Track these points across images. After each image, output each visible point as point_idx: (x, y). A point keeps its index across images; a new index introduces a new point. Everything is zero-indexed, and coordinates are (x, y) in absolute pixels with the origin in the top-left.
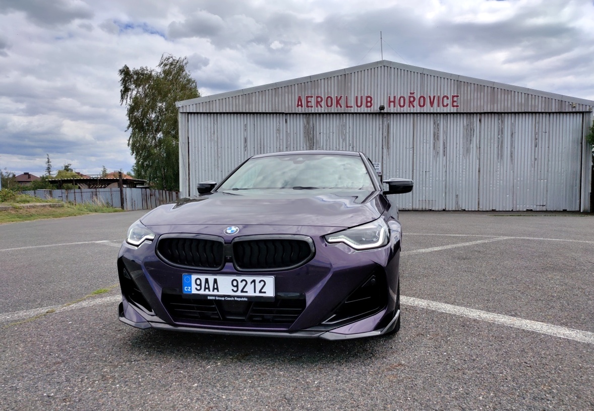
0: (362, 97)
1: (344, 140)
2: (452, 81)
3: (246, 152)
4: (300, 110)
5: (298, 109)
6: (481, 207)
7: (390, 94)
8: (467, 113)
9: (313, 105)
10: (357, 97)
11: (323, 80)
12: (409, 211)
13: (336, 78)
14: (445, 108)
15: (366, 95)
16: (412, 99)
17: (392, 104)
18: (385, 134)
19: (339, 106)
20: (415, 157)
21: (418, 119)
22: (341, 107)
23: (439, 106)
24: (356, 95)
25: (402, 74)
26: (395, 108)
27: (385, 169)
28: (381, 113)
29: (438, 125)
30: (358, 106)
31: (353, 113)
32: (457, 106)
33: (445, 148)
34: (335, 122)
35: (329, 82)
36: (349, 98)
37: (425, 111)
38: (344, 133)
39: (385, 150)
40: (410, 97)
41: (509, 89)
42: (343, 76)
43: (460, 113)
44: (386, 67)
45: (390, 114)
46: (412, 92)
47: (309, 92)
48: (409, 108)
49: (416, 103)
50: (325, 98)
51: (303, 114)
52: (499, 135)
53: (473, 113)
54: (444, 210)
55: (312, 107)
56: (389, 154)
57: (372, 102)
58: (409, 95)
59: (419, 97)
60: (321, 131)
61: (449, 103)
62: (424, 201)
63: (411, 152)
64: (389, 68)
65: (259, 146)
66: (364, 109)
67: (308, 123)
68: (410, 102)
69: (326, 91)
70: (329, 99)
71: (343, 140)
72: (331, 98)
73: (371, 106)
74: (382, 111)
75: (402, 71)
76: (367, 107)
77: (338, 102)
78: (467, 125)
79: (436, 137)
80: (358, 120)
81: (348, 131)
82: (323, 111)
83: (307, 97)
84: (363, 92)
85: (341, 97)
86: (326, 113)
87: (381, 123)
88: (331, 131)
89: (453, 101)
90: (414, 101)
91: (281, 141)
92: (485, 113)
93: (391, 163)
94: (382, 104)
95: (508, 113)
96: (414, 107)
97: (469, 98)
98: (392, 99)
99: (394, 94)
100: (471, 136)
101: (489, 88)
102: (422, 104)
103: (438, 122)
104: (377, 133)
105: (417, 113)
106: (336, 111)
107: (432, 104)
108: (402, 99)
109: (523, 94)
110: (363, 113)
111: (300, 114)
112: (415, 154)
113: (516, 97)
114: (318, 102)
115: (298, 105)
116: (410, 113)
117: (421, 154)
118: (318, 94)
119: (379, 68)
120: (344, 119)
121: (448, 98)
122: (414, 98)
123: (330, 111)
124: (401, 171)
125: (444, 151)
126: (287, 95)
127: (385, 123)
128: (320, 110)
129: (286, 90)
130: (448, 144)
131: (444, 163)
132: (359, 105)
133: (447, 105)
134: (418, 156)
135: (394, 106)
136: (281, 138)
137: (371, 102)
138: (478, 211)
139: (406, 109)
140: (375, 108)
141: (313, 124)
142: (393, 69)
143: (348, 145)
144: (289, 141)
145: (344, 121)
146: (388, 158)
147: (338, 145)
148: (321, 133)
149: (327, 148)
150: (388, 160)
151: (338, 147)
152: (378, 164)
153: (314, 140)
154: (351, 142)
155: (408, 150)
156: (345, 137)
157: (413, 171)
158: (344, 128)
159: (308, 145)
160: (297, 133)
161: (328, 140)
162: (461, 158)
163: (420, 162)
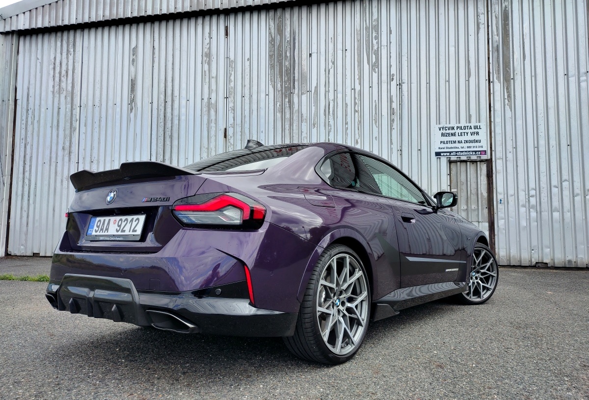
1: (375, 66)
3: (132, 115)
18: (497, 39)
27: (499, 139)
38: (375, 48)
39: (498, 87)
51: (267, 8)
56: (510, 97)
60: (314, 50)
65: (162, 97)
71: (372, 68)
81: (384, 42)
88: (340, 46)
91: (213, 81)
93: (520, 123)
111: (259, 10)
120: (375, 10)
127: (496, 8)
136: (214, 74)
141: (293, 32)
143: (384, 77)
144: (232, 81)
145: (375, 16)
146: (507, 108)
147: (357, 82)
148: (312, 54)
149: (327, 92)
150: (509, 114)
151: (358, 88)
152: (476, 127)
153: (294, 73)
154: (393, 71)
155: (573, 80)
156: (377, 59)
158: (374, 35)
159: (279, 85)
160: (251, 59)
161: (331, 71)
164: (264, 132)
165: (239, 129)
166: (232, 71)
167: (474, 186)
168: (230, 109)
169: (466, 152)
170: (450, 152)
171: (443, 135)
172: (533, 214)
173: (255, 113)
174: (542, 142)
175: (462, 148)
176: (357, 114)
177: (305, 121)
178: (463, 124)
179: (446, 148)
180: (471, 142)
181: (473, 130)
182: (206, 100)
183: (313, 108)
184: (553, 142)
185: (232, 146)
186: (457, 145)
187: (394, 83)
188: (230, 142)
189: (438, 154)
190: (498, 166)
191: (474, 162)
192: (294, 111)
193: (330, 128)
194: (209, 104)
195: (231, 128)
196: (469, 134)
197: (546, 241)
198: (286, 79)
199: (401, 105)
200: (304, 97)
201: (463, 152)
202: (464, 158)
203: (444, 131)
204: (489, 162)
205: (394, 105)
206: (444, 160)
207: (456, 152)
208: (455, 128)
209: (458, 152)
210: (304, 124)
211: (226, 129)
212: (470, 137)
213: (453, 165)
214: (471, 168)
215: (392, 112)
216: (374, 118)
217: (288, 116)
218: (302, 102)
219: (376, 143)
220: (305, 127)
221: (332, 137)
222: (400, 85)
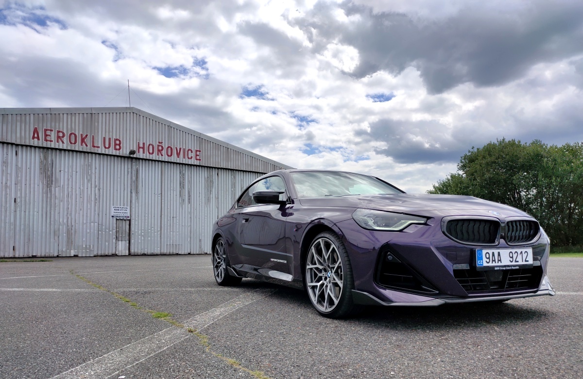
0: (110, 139)
1: (90, 180)
2: (195, 137)
4: (35, 142)
5: (34, 141)
7: (140, 140)
8: (207, 167)
9: (53, 139)
10: (104, 138)
11: (65, 115)
12: (157, 255)
13: (81, 115)
14: (190, 160)
15: (114, 137)
16: (160, 148)
17: (141, 150)
18: (134, 178)
19: (84, 144)
20: (163, 203)
21: (166, 167)
22: (87, 146)
23: (184, 157)
24: (104, 136)
25: (151, 124)
26: (145, 154)
27: (133, 213)
28: (131, 158)
29: (183, 175)
30: (105, 148)
31: (100, 154)
32: (200, 160)
33: (189, 196)
34: (79, 162)
35: (73, 118)
36: (96, 138)
37: (172, 161)
38: (89, 173)
39: (134, 195)
40: (159, 146)
41: (240, 151)
42: (89, 115)
43: (202, 166)
44: (135, 114)
45: (139, 159)
46: (160, 141)
47: (49, 125)
48: (157, 156)
49: (164, 152)
50: (67, 134)
51: (40, 148)
52: (232, 188)
53: (212, 168)
54: (189, 254)
55: (51, 141)
56: (137, 198)
57: (121, 145)
58: (158, 144)
59: (167, 147)
60: (62, 169)
62: (172, 246)
63: (160, 198)
64: (138, 116)
66: (111, 151)
67: (45, 158)
68: (159, 150)
69: (69, 127)
70: (73, 135)
71: (88, 181)
72: (75, 135)
73: (119, 149)
74: (132, 156)
75: (151, 120)
76: (116, 149)
77: (83, 140)
78: (208, 177)
79: (182, 185)
80: (106, 161)
82: (65, 148)
83: (46, 130)
84: (111, 134)
85: (87, 135)
86: (69, 151)
87: (130, 167)
88: (74, 170)
89: (197, 155)
90: (162, 150)
91: (8, 175)
92: (221, 168)
93: (140, 208)
94: (132, 149)
95: (238, 170)
96: (162, 155)
97: (209, 154)
98: (141, 145)
99: (143, 141)
100: (211, 187)
101: (225, 148)
102: (170, 154)
103: (183, 172)
104: (126, 177)
105: (165, 162)
106: (81, 150)
107: (178, 154)
108: (151, 146)
109: (249, 157)
110: (111, 155)
111: (35, 147)
112: (163, 200)
113: (244, 159)
114: (59, 137)
115: (34, 138)
116: (158, 161)
117: (169, 200)
118: (59, 128)
119: (128, 114)
120: (90, 158)
121: (192, 152)
122: (162, 147)
123: (73, 149)
124: (150, 215)
125: (189, 199)
126: (18, 124)
127: (134, 168)
128: (61, 146)
129: (19, 118)
130: (192, 193)
131: (189, 210)
132: (107, 146)
133: (192, 157)
134: (166, 202)
135: (144, 153)
136: (9, 172)
137: (119, 145)
139: (154, 157)
140: (125, 152)
141: (52, 161)
142: (141, 117)
143: (93, 186)
144: (19, 177)
145: (90, 161)
146: (136, 202)
147: (81, 186)
148: (61, 171)
149: (68, 188)
150: (137, 205)
151: (82, 188)
152: (126, 208)
153: (52, 178)
154: (97, 184)
155: (156, 196)
156: (90, 178)
157: (161, 216)
158: (89, 168)
159: (45, 182)
160: (30, 168)
161: (70, 180)
162: (203, 207)
163: (168, 208)
165: (23, 199)
166: (20, 172)
167: (124, 228)
168: (18, 189)
169: (122, 216)
170: (117, 216)
171: (115, 210)
172: (143, 238)
173: (32, 193)
176: (81, 198)
177: (57, 199)
178: (122, 206)
179: (115, 214)
180: (124, 213)
182: (4, 184)
183: (61, 194)
185: (19, 207)
186: (119, 214)
187: (97, 188)
188: (18, 205)
189: (113, 216)
190: (133, 222)
191: (125, 220)
192: (52, 194)
193: (69, 203)
194: (6, 187)
195: (19, 198)
197: (146, 247)
198: (48, 180)
199: (99, 197)
200: (57, 189)
202: (121, 218)
203: (115, 208)
204: (130, 220)
205: (97, 197)
206: (115, 219)
207: (119, 216)
208: (119, 208)
211: (15, 199)
212: (124, 211)
213: (118, 221)
214: (124, 222)
215: (96, 199)
216: (88, 201)
217: (49, 196)
218: (56, 191)
219: (89, 211)
220: (57, 201)
221: (69, 206)
222: (99, 189)
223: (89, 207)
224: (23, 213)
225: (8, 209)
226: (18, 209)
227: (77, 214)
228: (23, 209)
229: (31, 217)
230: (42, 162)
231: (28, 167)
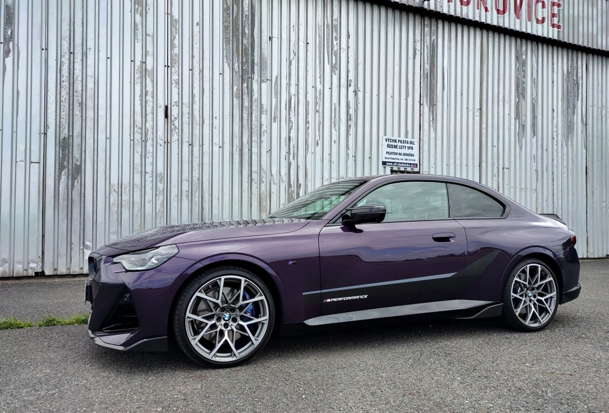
1: (335, 68)
6: (591, 250)
8: (570, 46)
14: (539, 26)
18: (427, 66)
20: (484, 131)
21: (490, 42)
23: (530, 19)
26: (452, 4)
27: (426, 154)
28: (421, 13)
29: (523, 63)
32: (559, 27)
33: (534, 118)
37: (505, 26)
38: (336, 49)
39: (426, 109)
43: (561, 44)
45: (438, 16)
48: (477, 11)
49: (490, 3)
53: (578, 48)
56: (434, 120)
60: (275, 33)
61: (545, 16)
63: (478, 119)
71: (333, 68)
78: (568, 73)
79: (521, 89)
80: (368, 18)
81: (344, 45)
87: (419, 36)
88: (302, 36)
89: (553, 15)
91: (149, 39)
92: (595, 52)
96: (486, 10)
100: (574, 96)
102: (501, 8)
103: (524, 57)
104: (411, 61)
105: (488, 29)
107: (518, 10)
116: (477, 25)
117: (496, 126)
120: (334, 8)
121: (544, 6)
125: (534, 125)
127: (427, 39)
130: (540, 109)
131: (534, 153)
133: (543, 20)
134: (490, 130)
136: (150, 30)
138: (587, 258)
139: (471, 12)
141: (253, 8)
143: (343, 81)
144: (176, 47)
145: (336, 14)
146: (432, 128)
147: (318, 80)
148: (273, 39)
149: (289, 84)
150: (432, 134)
151: (319, 87)
152: (411, 143)
153: (253, 55)
154: (351, 78)
155: (471, 113)
156: (337, 60)
157: (480, 166)
158: (334, 35)
159: (236, 66)
160: (201, 24)
161: (294, 63)
162: (560, 144)
163: (493, 146)
164: (218, 118)
165: (186, 110)
166: (176, 33)
168: (174, 82)
169: (404, 163)
170: (393, 163)
171: (388, 146)
174: (452, 161)
175: (402, 159)
176: (317, 114)
177: (265, 113)
178: (403, 138)
179: (390, 158)
180: (407, 155)
181: (409, 145)
182: (138, 63)
183: (274, 101)
184: (458, 162)
185: (177, 130)
186: (398, 156)
187: (351, 89)
188: (173, 124)
189: (384, 163)
192: (253, 100)
193: (291, 124)
194: (144, 72)
195: (175, 106)
196: (407, 147)
198: (244, 60)
199: (356, 111)
200: (264, 85)
201: (402, 163)
202: (402, 169)
203: (389, 143)
205: (351, 111)
206: (388, 169)
207: (398, 163)
208: (397, 141)
209: (399, 163)
210: (264, 116)
211: (166, 107)
212: (407, 151)
215: (349, 118)
216: (333, 121)
217: (246, 103)
218: (263, 92)
219: (334, 147)
220: (265, 119)
221: (293, 134)
222: (355, 92)
223: (335, 138)
224: (186, 147)
225: (150, 135)
226: (175, 137)
227: (309, 155)
228: (186, 139)
229: (206, 160)
230: (228, 8)
231: (196, 20)
